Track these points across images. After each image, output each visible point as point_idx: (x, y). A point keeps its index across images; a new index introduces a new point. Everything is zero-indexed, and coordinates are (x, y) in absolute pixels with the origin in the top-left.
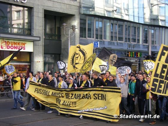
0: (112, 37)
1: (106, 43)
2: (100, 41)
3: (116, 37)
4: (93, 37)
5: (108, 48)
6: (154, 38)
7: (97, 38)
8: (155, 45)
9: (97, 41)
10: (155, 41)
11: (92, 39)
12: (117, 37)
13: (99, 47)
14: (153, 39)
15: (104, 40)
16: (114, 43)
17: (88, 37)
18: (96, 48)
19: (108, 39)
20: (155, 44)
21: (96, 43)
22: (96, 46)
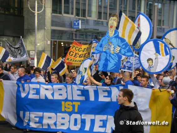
0: (100, 13)
1: (91, 23)
2: (82, 20)
3: (105, 13)
4: (72, 14)
5: (94, 29)
6: (161, 15)
7: (78, 14)
8: (163, 27)
9: (78, 20)
10: (163, 21)
11: (70, 16)
12: (107, 14)
13: (80, 28)
14: (159, 18)
15: (88, 18)
16: (102, 23)
17: (65, 13)
18: (77, 30)
19: (94, 16)
20: (163, 25)
21: (76, 21)
22: (76, 26)
